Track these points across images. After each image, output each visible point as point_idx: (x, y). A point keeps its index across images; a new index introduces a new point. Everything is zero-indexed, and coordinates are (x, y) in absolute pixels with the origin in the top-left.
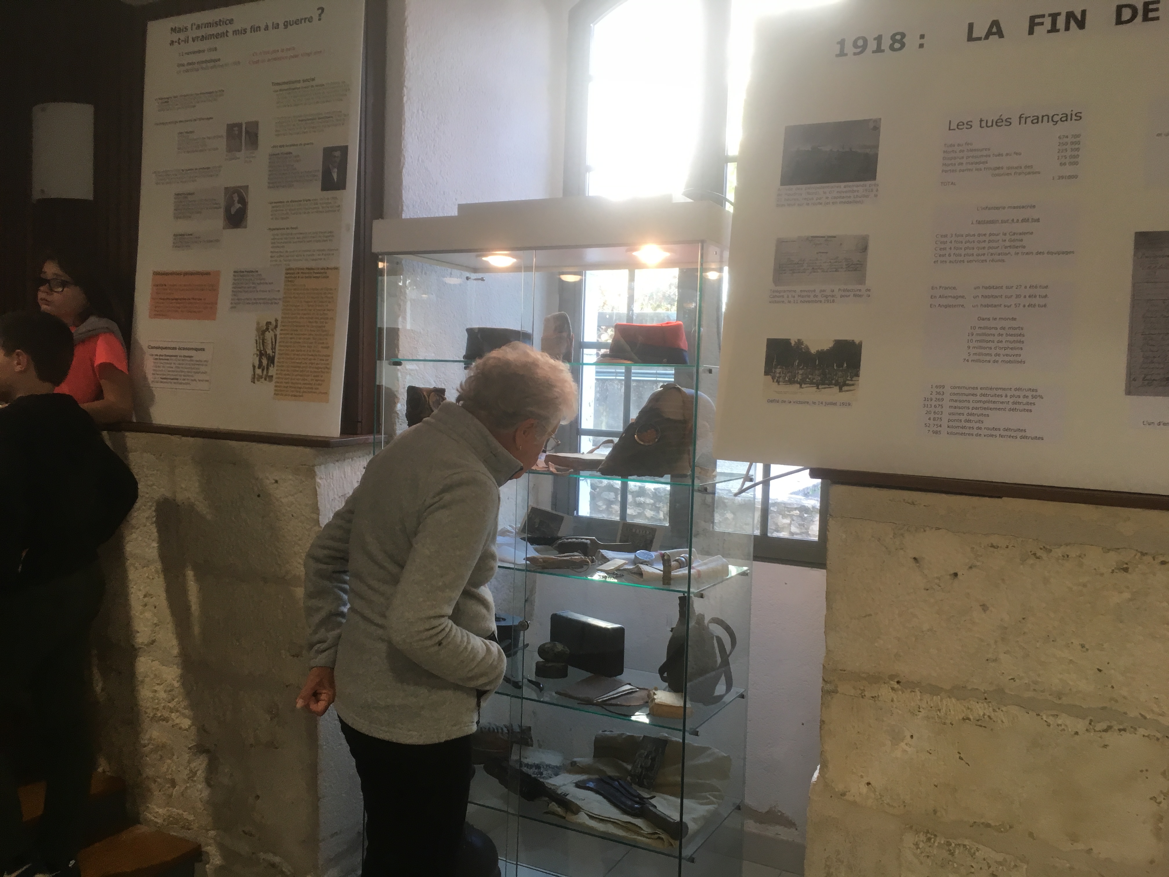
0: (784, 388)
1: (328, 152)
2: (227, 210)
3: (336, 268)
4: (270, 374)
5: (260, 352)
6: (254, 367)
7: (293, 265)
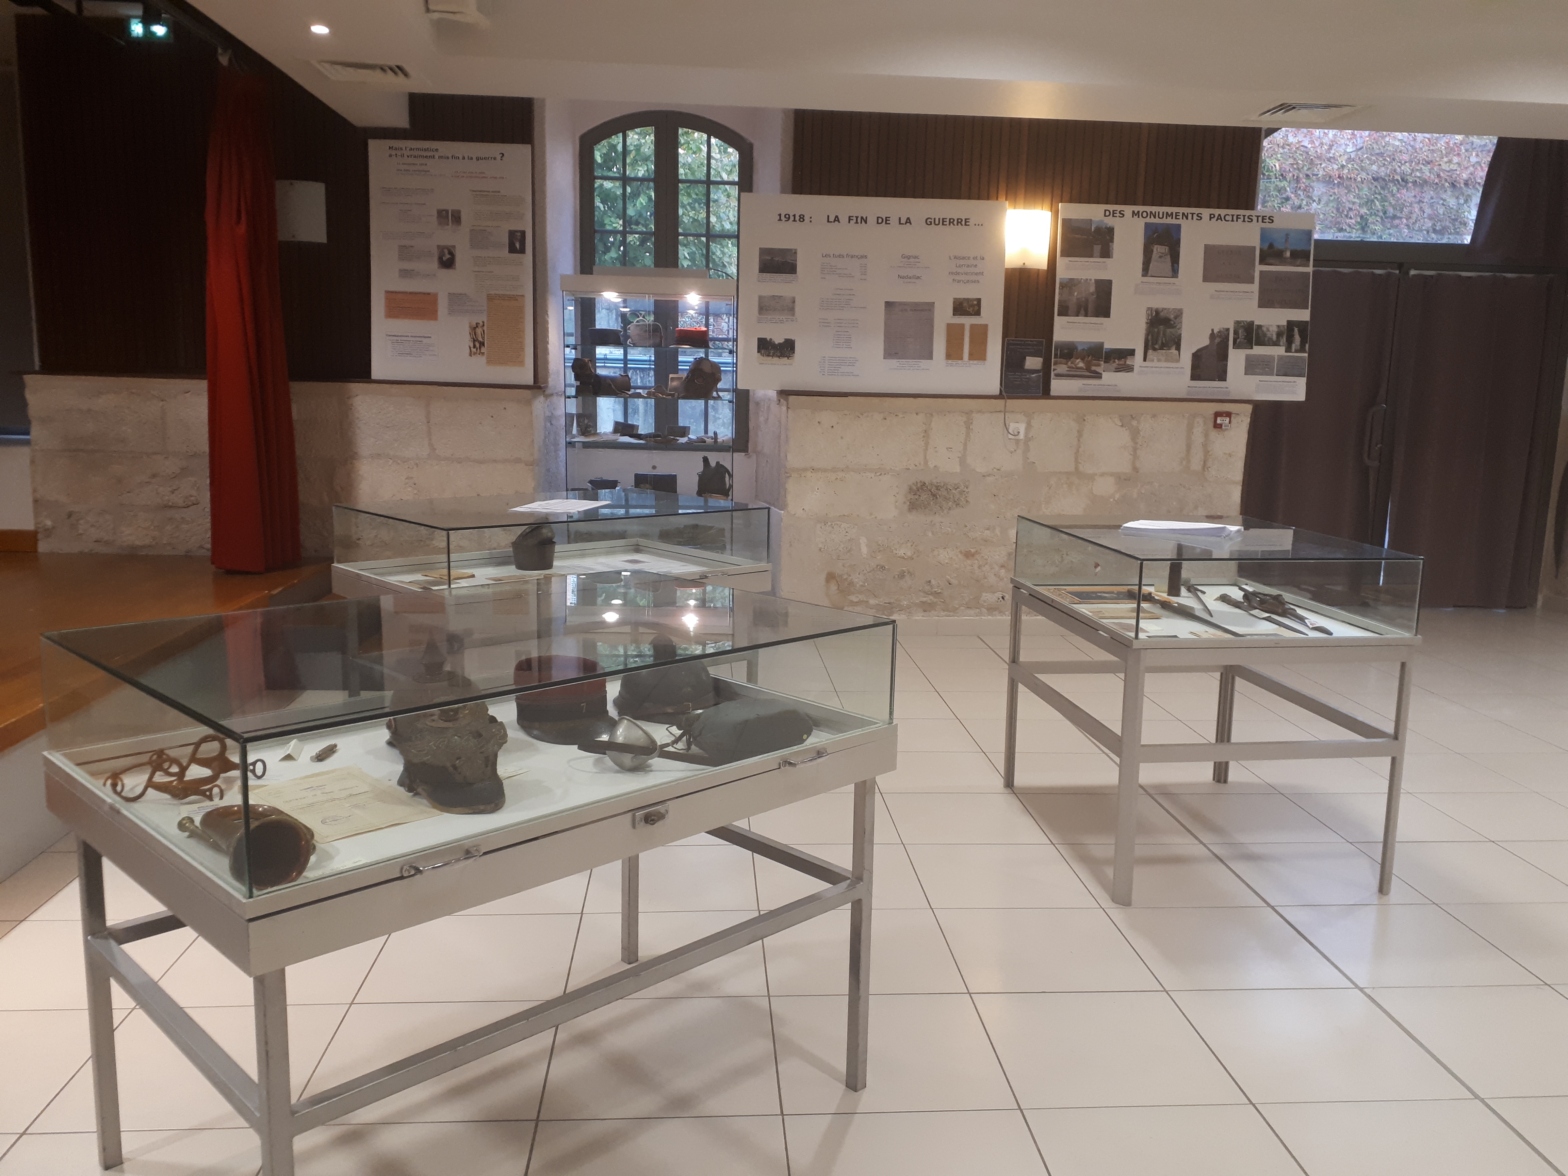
0: (766, 358)
1: (512, 234)
2: (440, 259)
3: (523, 296)
4: (482, 351)
5: (474, 339)
6: (470, 348)
7: (492, 292)
